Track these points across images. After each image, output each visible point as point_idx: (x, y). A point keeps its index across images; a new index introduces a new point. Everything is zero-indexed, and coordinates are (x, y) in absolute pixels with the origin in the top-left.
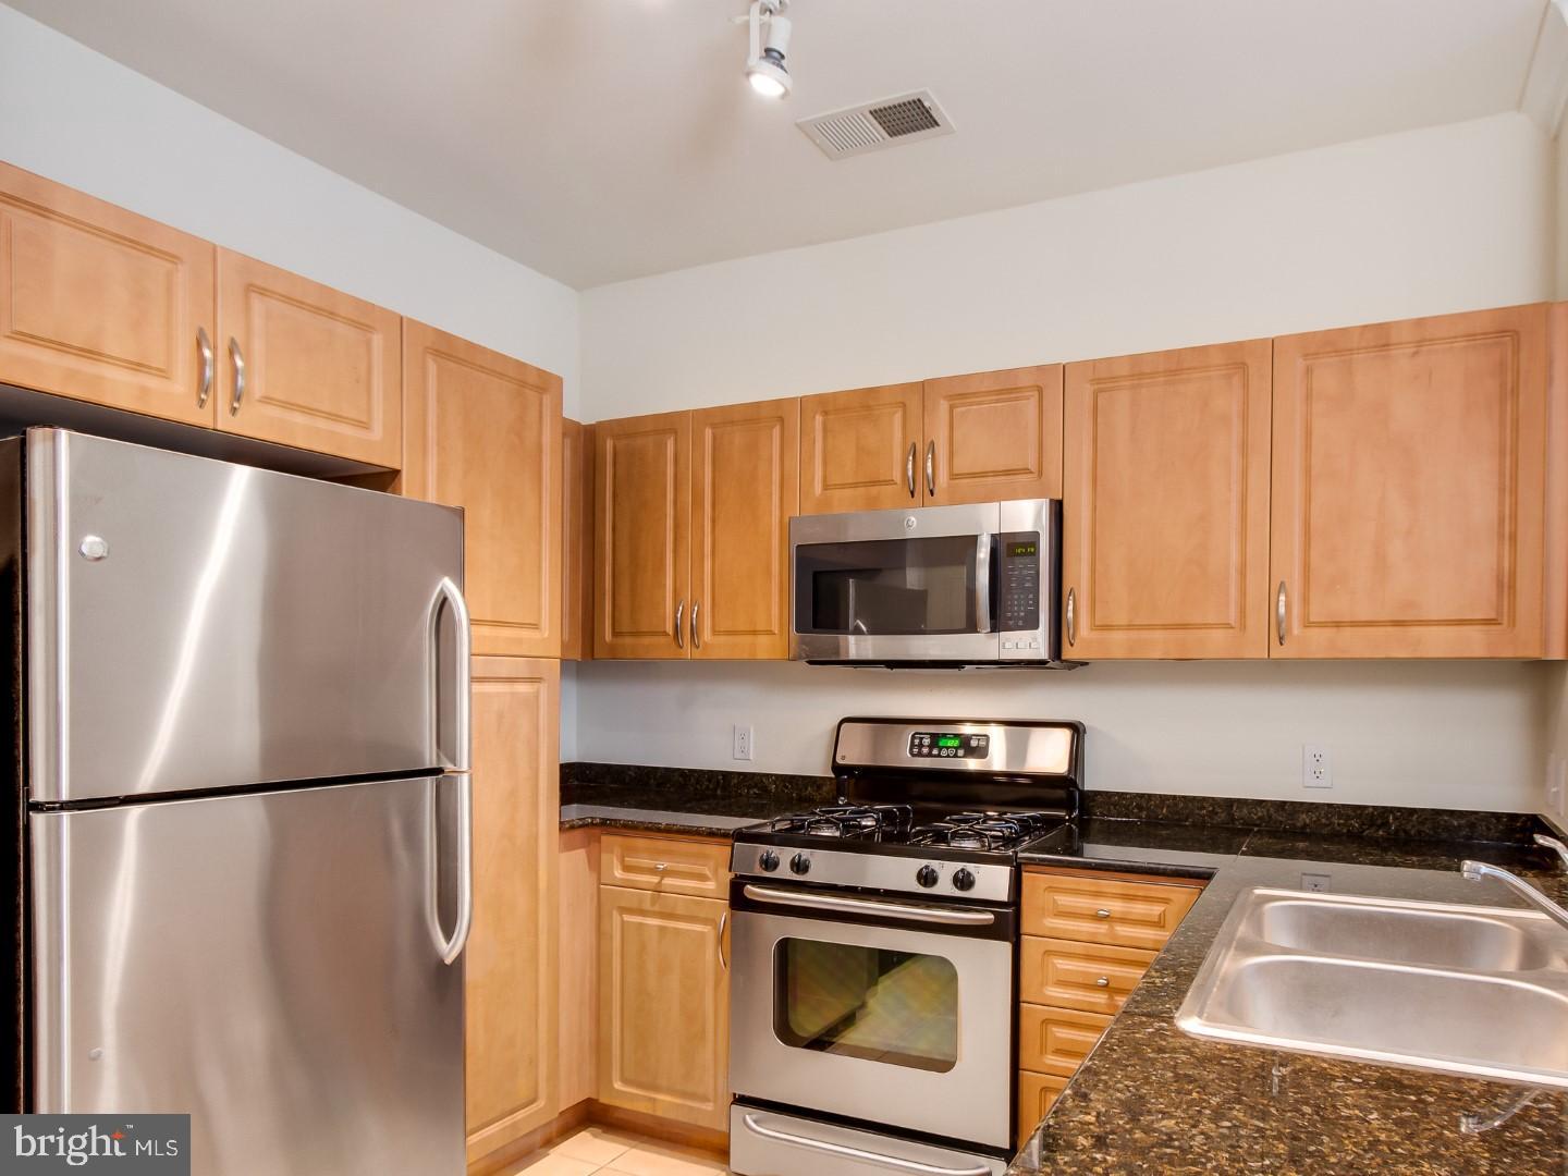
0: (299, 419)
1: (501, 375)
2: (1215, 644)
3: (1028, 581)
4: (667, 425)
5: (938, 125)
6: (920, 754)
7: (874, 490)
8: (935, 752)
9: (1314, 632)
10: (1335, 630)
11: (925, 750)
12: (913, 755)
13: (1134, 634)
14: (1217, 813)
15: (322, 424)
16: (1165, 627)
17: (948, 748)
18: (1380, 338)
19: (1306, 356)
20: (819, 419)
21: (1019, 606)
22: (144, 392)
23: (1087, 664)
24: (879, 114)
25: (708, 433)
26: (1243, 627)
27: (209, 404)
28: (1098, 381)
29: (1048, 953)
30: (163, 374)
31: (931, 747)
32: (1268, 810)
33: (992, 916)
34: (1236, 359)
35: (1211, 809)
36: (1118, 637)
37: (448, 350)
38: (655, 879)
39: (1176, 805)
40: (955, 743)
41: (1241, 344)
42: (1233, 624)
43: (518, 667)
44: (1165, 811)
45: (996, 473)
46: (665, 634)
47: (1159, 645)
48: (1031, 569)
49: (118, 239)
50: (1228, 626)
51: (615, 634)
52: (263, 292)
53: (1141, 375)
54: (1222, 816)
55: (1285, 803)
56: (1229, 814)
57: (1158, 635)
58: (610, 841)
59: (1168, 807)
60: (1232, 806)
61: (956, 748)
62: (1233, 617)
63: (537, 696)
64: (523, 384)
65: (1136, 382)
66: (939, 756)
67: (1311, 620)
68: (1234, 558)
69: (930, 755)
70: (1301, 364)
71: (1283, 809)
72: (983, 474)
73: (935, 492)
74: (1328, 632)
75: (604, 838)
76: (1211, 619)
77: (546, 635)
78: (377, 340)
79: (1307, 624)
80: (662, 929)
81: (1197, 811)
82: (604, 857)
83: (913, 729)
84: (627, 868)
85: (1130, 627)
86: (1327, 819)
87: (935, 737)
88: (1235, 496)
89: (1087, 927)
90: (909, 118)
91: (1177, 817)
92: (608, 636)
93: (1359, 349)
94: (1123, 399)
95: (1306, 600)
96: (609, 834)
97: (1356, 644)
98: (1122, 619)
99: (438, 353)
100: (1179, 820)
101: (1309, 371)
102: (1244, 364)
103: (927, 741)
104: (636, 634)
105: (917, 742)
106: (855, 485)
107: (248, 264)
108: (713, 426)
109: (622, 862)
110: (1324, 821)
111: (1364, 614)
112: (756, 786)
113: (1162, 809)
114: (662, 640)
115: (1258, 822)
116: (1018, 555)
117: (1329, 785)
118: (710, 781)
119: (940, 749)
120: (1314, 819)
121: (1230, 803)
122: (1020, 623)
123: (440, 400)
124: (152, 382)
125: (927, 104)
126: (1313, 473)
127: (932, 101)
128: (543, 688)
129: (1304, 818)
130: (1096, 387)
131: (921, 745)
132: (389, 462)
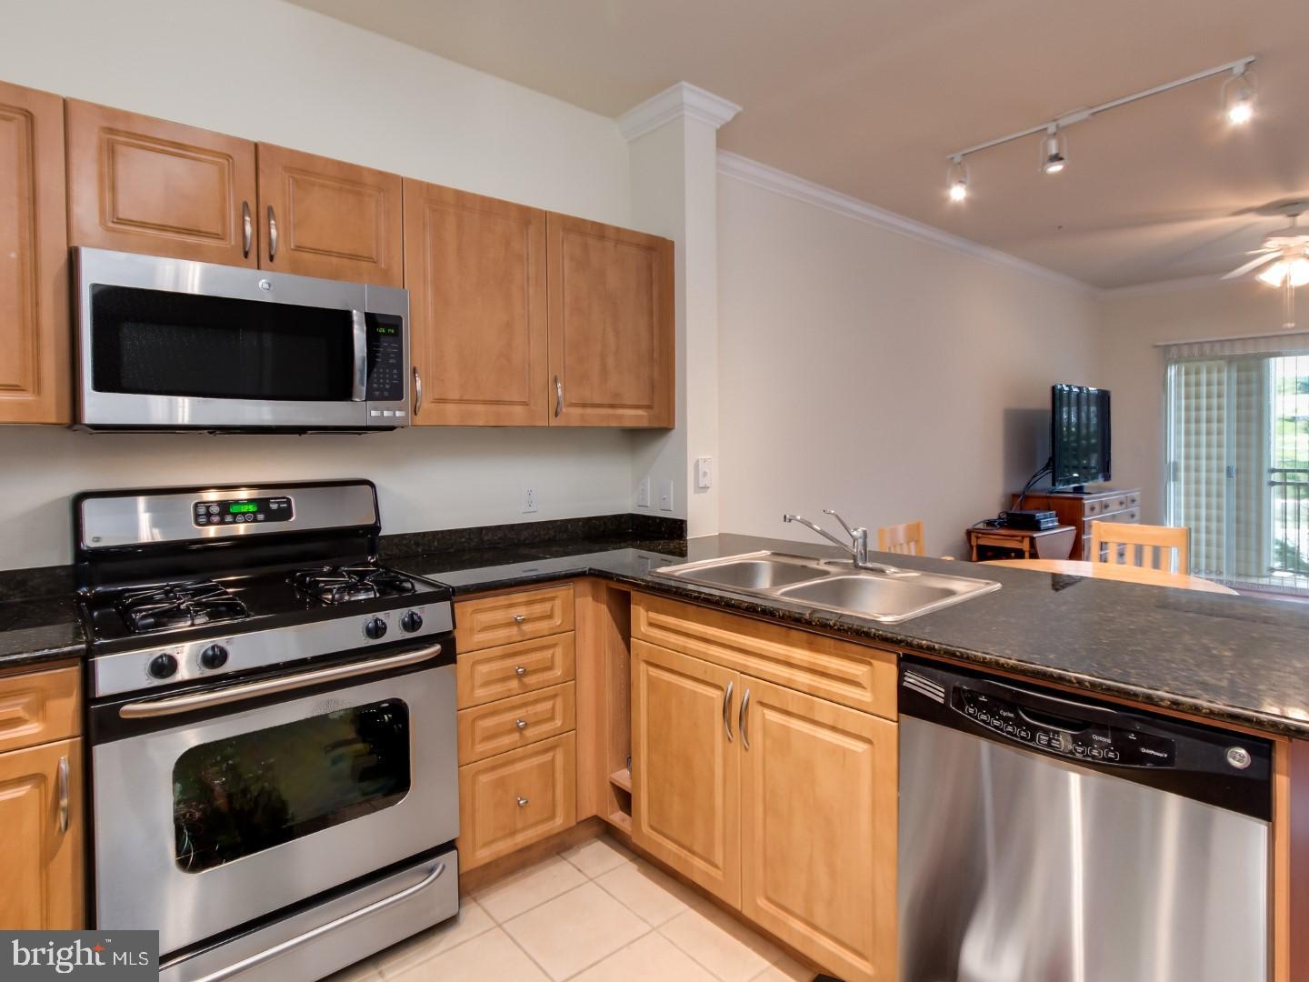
3: (392, 358)
7: (190, 238)
9: (573, 411)
10: (583, 408)
11: (215, 519)
13: (463, 406)
14: (472, 540)
16: (485, 402)
21: (384, 378)
28: (433, 201)
29: (475, 663)
32: (504, 532)
33: (439, 647)
36: (450, 407)
42: (529, 402)
47: (482, 415)
48: (395, 348)
50: (524, 403)
53: (464, 208)
57: (480, 408)
59: (438, 540)
60: (481, 532)
61: (254, 513)
69: (225, 522)
71: (513, 529)
72: (328, 253)
73: (275, 259)
74: (579, 411)
76: (513, 398)
79: (571, 404)
85: (460, 401)
89: (502, 634)
97: (593, 417)
98: (455, 395)
103: (215, 509)
113: (434, 542)
121: (480, 530)
122: (386, 394)
129: (525, 534)
130: (431, 205)
131: (208, 514)
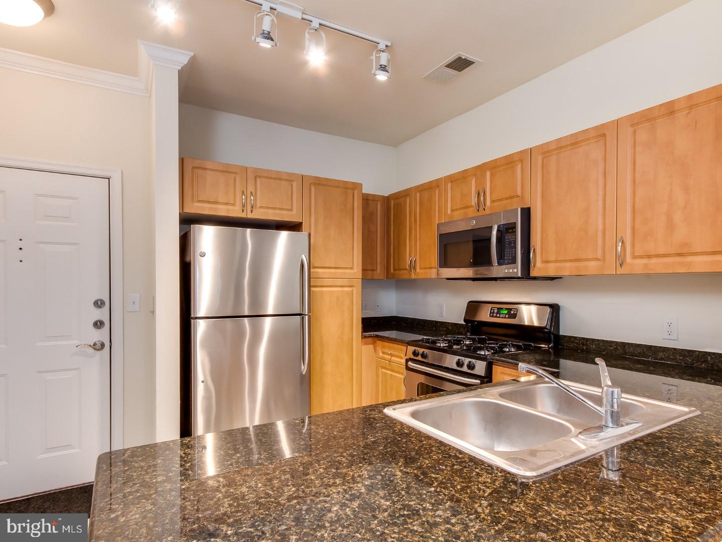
0: (271, 211)
1: (338, 187)
2: (592, 267)
4: (406, 193)
5: (474, 63)
6: (493, 316)
7: (466, 210)
8: (498, 315)
9: (638, 261)
10: (648, 259)
11: (495, 315)
12: (490, 316)
15: (277, 212)
16: (571, 261)
17: (503, 314)
18: (669, 109)
19: (632, 125)
20: (449, 185)
21: (509, 254)
22: (228, 210)
23: (561, 278)
24: (450, 66)
25: (418, 194)
26: (604, 260)
27: (245, 211)
28: (545, 153)
30: (234, 205)
31: (497, 313)
32: (643, 350)
33: (479, 382)
34: (600, 134)
35: (615, 347)
37: (319, 183)
38: (390, 357)
39: (599, 344)
40: (506, 312)
41: (603, 125)
42: (600, 259)
43: (345, 282)
44: (594, 346)
45: (506, 199)
46: (407, 269)
49: (222, 171)
50: (597, 259)
51: (394, 270)
52: (260, 177)
53: (561, 148)
54: (620, 351)
55: (651, 346)
56: (624, 350)
57: (568, 265)
58: (379, 343)
60: (625, 346)
61: (506, 314)
62: (599, 254)
63: (352, 291)
64: (347, 188)
65: (559, 151)
66: (499, 317)
67: (636, 255)
68: (600, 227)
69: (496, 317)
70: (630, 130)
71: (650, 349)
72: (502, 200)
73: (486, 209)
74: (644, 261)
75: (377, 341)
76: (590, 257)
77: (356, 271)
78: (294, 184)
79: (634, 257)
80: (391, 375)
81: (609, 348)
82: (377, 348)
83: (491, 306)
84: (383, 353)
85: (556, 261)
86: (674, 356)
87: (499, 309)
88: (601, 197)
90: (461, 64)
91: (599, 350)
92: (392, 271)
93: (658, 117)
94: (554, 158)
95: (633, 245)
96: (379, 340)
97: (657, 266)
99: (315, 184)
100: (601, 351)
101: (635, 132)
102: (605, 134)
103: (496, 311)
104: (399, 270)
105: (492, 311)
106: (461, 209)
107: (256, 170)
108: (420, 192)
109: (382, 350)
110: (672, 357)
111: (661, 251)
112: (445, 327)
113: (593, 345)
114: (406, 271)
115: (638, 355)
116: (510, 232)
117: (676, 339)
118: (431, 324)
119: (500, 314)
120: (667, 356)
122: (510, 261)
123: (316, 198)
124: (231, 207)
125: (463, 57)
126: (637, 182)
127: (465, 56)
128: (355, 289)
130: (543, 156)
131: (493, 313)
132: (298, 220)
